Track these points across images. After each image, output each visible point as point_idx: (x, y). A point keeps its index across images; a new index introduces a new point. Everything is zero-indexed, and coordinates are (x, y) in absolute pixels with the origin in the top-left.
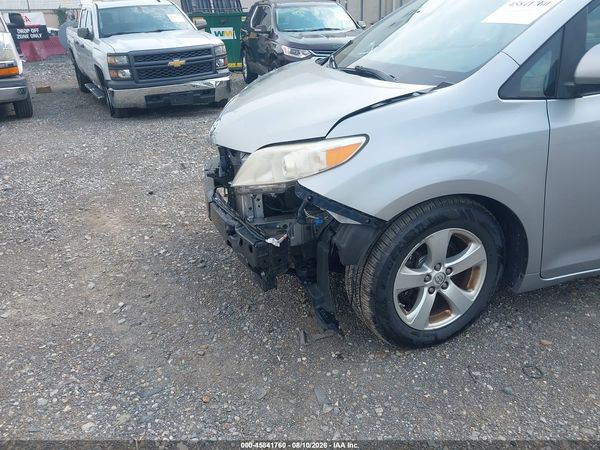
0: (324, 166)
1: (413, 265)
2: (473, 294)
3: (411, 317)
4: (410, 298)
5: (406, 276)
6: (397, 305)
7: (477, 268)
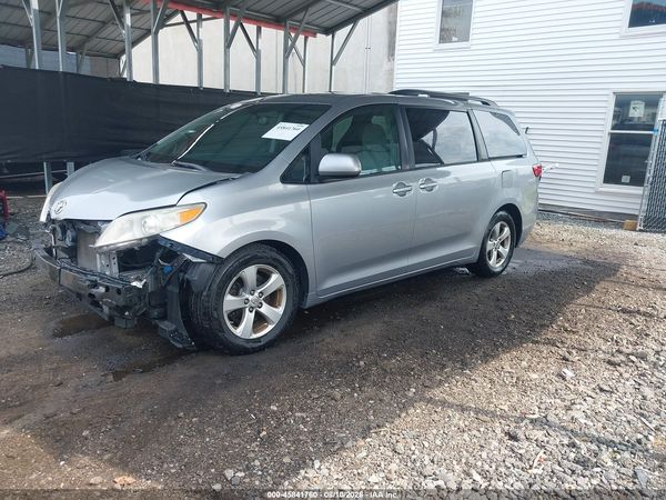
0: (178, 223)
1: (235, 293)
2: (281, 310)
3: (239, 331)
4: (237, 317)
5: (230, 302)
6: (228, 323)
7: (280, 290)
